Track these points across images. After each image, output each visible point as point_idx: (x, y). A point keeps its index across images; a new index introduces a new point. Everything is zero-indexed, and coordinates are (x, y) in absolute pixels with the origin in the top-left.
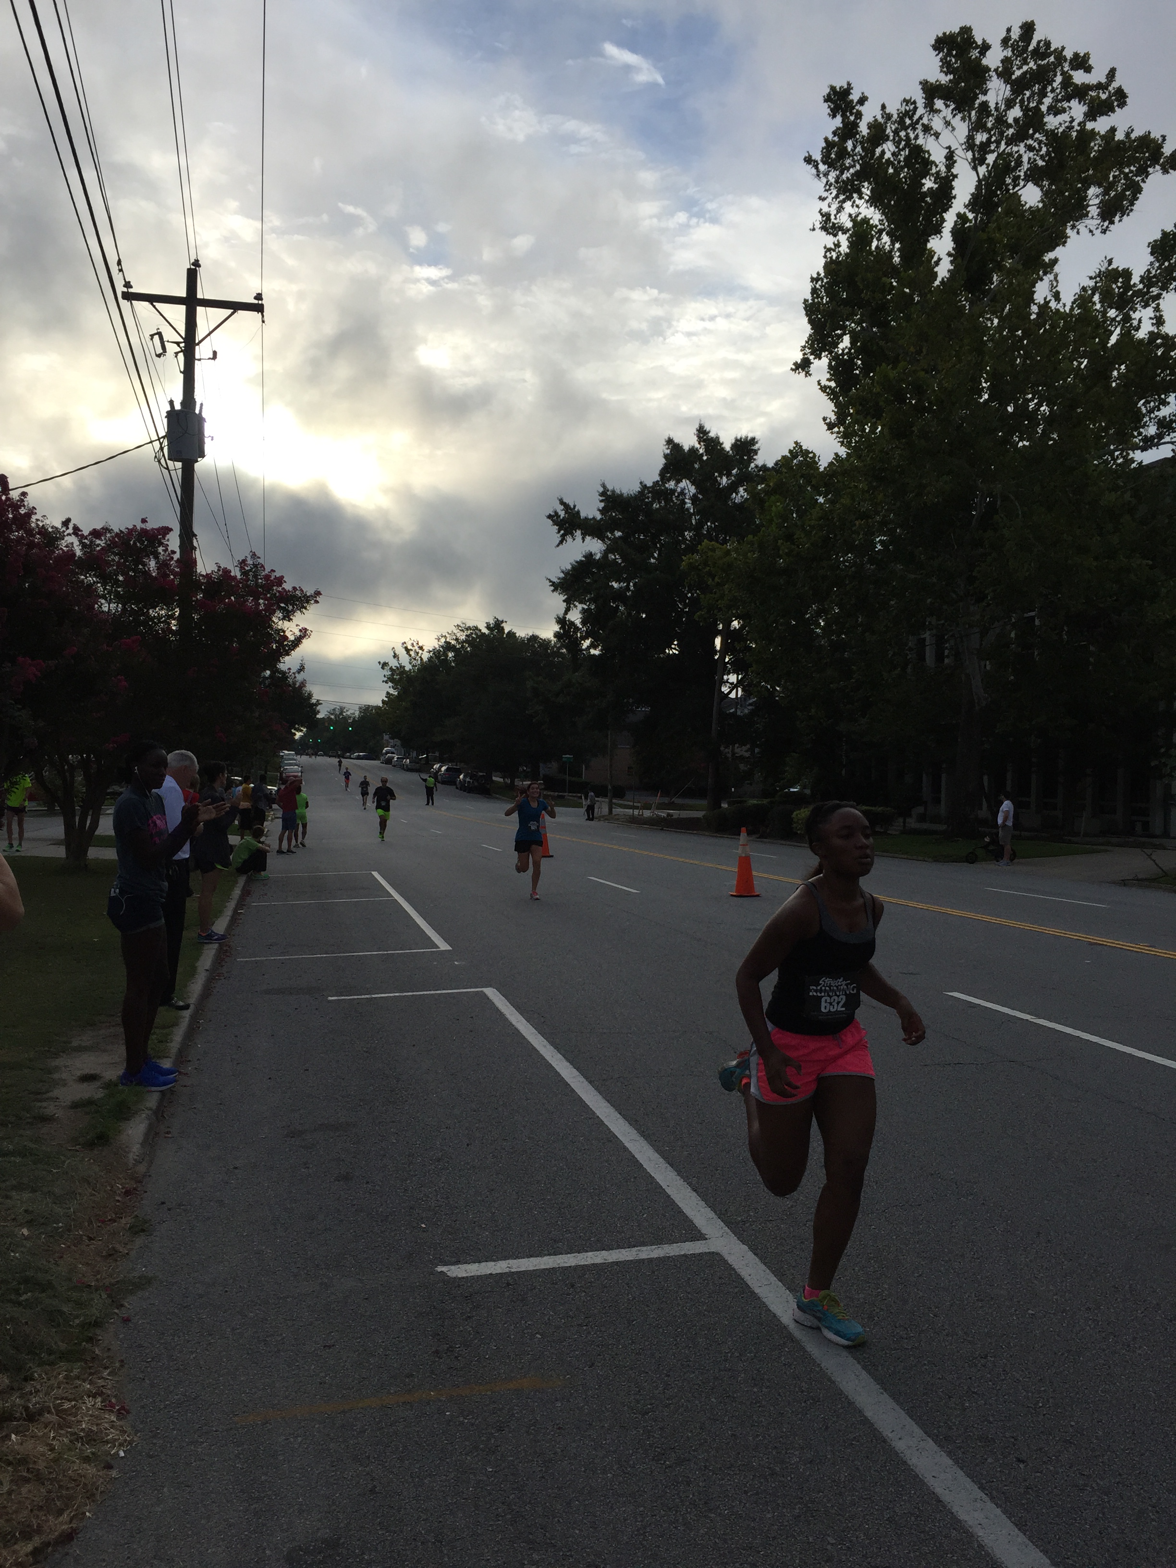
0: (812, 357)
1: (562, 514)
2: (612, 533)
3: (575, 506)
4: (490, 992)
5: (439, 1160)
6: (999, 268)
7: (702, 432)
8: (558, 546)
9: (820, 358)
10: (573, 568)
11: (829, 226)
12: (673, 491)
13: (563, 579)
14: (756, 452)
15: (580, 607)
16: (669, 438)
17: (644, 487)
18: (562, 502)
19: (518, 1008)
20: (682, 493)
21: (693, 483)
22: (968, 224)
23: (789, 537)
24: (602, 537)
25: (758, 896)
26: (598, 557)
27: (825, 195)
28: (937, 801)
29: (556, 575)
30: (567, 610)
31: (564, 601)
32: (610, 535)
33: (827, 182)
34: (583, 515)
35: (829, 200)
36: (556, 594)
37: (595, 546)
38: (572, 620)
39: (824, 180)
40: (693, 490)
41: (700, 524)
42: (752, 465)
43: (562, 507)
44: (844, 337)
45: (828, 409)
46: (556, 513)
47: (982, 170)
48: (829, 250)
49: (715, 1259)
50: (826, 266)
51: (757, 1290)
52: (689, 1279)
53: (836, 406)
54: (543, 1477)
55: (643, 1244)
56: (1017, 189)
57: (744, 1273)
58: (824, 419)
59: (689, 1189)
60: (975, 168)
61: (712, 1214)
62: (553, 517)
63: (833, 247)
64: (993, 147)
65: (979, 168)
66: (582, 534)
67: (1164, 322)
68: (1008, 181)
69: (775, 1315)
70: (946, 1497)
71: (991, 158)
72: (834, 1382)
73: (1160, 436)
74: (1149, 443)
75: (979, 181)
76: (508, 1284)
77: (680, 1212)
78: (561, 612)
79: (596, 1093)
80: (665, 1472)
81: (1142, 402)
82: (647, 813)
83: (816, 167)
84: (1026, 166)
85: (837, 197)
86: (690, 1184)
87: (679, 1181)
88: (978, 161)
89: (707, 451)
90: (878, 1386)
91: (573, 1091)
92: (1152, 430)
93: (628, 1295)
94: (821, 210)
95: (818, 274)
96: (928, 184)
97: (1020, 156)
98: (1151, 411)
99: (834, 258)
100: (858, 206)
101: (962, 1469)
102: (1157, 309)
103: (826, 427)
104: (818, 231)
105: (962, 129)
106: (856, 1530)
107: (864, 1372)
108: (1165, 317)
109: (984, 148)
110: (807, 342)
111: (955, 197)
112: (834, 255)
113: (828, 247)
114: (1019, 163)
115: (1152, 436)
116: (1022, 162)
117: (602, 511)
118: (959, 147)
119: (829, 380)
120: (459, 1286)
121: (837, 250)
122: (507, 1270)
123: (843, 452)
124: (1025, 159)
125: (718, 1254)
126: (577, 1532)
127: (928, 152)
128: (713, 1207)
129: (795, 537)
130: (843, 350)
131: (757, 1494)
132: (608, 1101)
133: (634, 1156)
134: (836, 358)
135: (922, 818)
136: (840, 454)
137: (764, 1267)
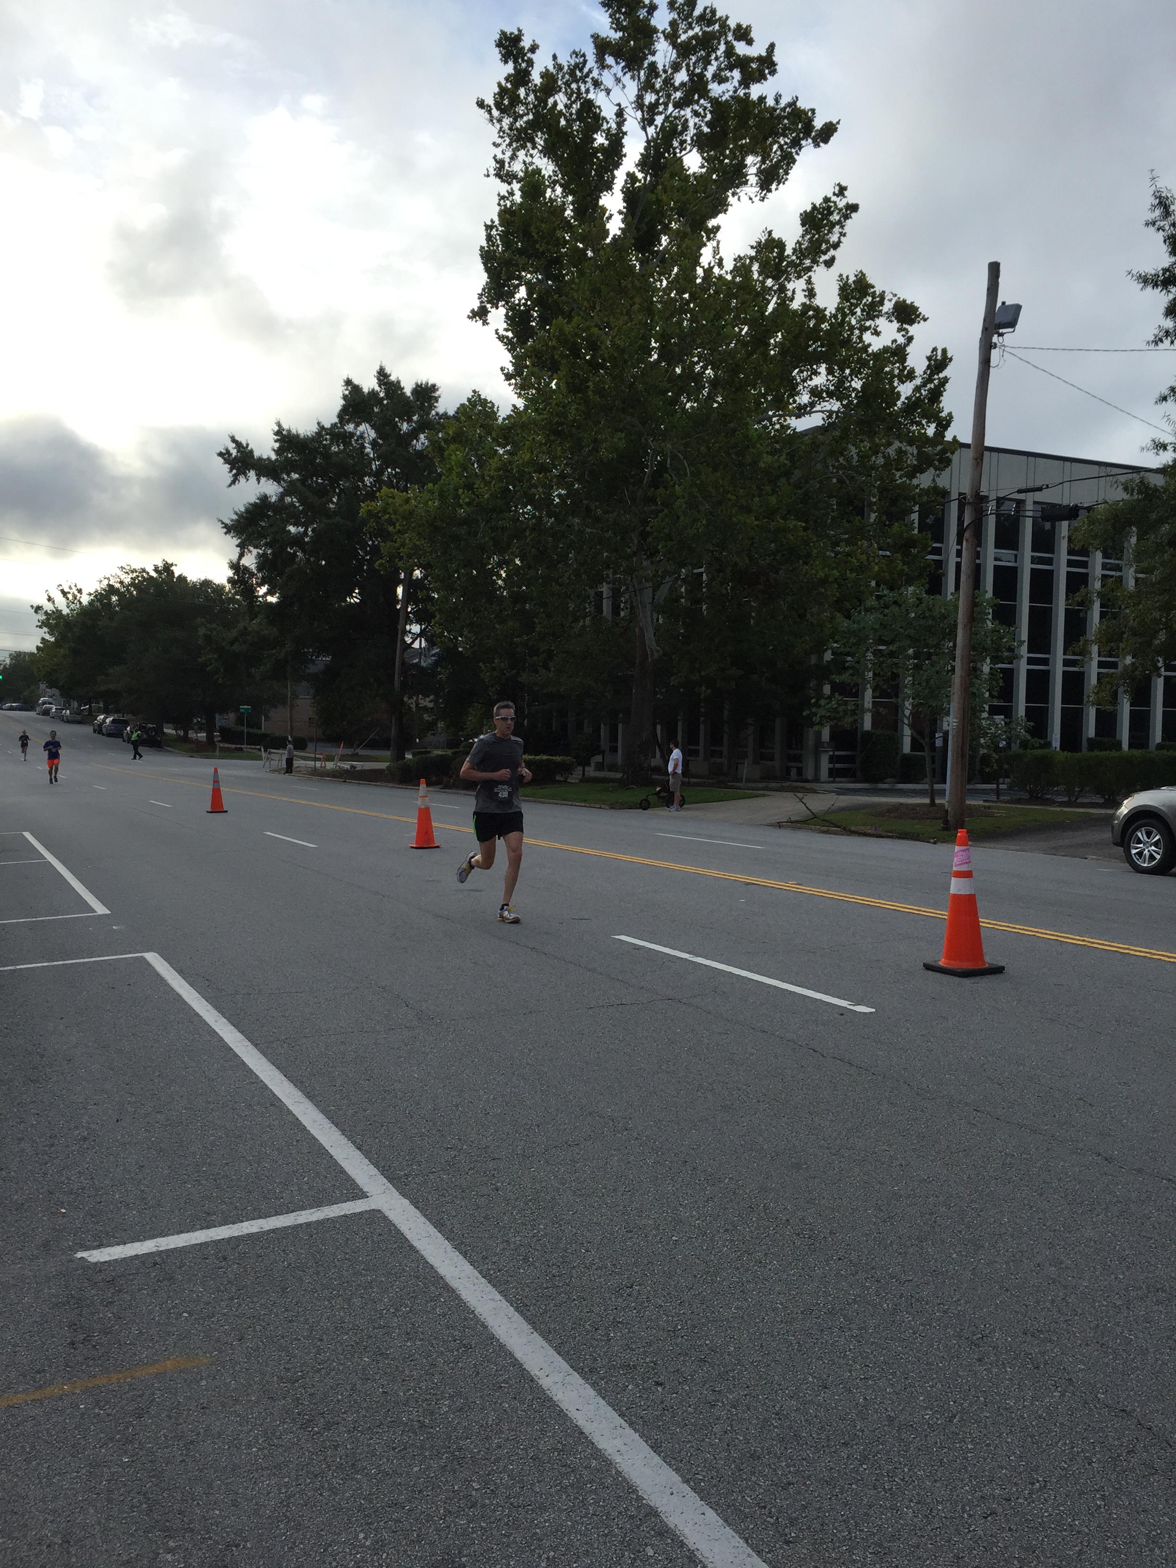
0: (489, 306)
1: (234, 452)
2: (288, 475)
3: (248, 445)
4: (152, 957)
5: (85, 1139)
6: (666, 230)
7: (382, 375)
8: (230, 486)
9: (497, 308)
10: (247, 511)
11: (503, 173)
12: (352, 435)
13: (237, 521)
14: (436, 399)
15: (255, 551)
16: (348, 379)
17: (322, 428)
18: (233, 440)
19: (181, 972)
20: (362, 437)
21: (373, 427)
22: (638, 184)
23: (469, 487)
24: (277, 479)
25: (438, 847)
26: (273, 499)
27: (499, 141)
28: (614, 750)
29: (229, 517)
30: (241, 555)
31: (237, 546)
32: (286, 477)
33: (501, 128)
34: (256, 454)
35: (504, 146)
36: (228, 536)
37: (271, 489)
38: (247, 565)
39: (498, 126)
40: (372, 434)
41: (380, 472)
42: (433, 412)
43: (234, 445)
44: (521, 288)
45: (506, 359)
46: (228, 452)
47: (651, 131)
48: (503, 198)
49: (376, 1217)
50: (500, 215)
51: (416, 1244)
52: (348, 1239)
53: (513, 357)
54: (184, 1461)
55: (303, 1208)
56: (684, 152)
57: (404, 1228)
58: (502, 369)
59: (353, 1148)
60: (644, 128)
61: (374, 1171)
62: (225, 455)
63: (507, 195)
64: (661, 108)
65: (648, 129)
66: (256, 475)
67: (815, 295)
68: (675, 144)
69: (432, 1267)
70: (588, 1428)
71: (659, 120)
72: (487, 1327)
73: (812, 404)
74: (802, 411)
75: (648, 142)
76: (155, 1264)
77: (343, 1171)
78: (235, 557)
79: (260, 1056)
80: (313, 1439)
81: (797, 370)
82: (330, 765)
83: (490, 112)
84: (692, 131)
85: (510, 145)
86: (354, 1143)
87: (343, 1140)
88: (646, 122)
89: (387, 394)
90: (529, 1327)
91: (236, 1055)
92: (804, 398)
93: (283, 1262)
94: (495, 156)
95: (492, 221)
96: (600, 139)
97: (687, 120)
98: (804, 381)
99: (508, 206)
100: (531, 156)
101: (604, 1398)
102: (809, 282)
103: (503, 377)
104: (492, 178)
105: (632, 88)
106: (501, 1473)
107: (516, 1313)
108: (817, 290)
109: (652, 109)
110: (484, 290)
111: (625, 156)
112: (509, 204)
113: (502, 194)
114: (685, 127)
115: (805, 404)
116: (688, 127)
117: (278, 452)
118: (629, 105)
119: (506, 330)
120: (100, 1271)
121: (510, 199)
122: (154, 1249)
123: (520, 403)
124: (691, 124)
125: (379, 1211)
126: (218, 1512)
127: (599, 107)
128: (376, 1165)
129: (476, 486)
130: (520, 300)
131: (405, 1449)
132: (273, 1064)
133: (297, 1119)
134: (512, 308)
135: (600, 767)
136: (518, 406)
137: (423, 1219)
